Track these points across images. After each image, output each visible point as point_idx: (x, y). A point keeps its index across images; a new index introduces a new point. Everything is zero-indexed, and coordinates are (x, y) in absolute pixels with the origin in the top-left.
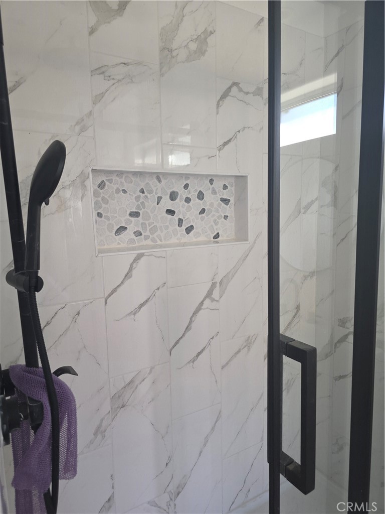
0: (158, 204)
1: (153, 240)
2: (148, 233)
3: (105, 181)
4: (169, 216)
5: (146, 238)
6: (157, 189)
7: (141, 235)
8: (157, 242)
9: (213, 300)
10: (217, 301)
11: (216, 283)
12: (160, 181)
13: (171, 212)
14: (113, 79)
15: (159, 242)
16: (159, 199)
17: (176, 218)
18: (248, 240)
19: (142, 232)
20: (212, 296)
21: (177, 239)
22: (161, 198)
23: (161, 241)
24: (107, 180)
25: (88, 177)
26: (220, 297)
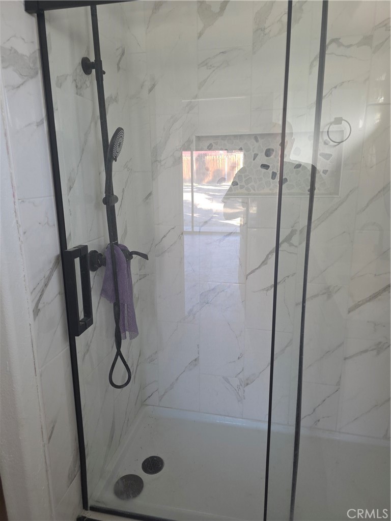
0: (254, 160)
1: (248, 189)
2: (243, 183)
3: (213, 144)
4: (264, 170)
5: (242, 187)
6: (254, 148)
7: (237, 184)
8: (250, 191)
9: (291, 245)
10: (296, 247)
11: (296, 230)
12: (257, 141)
13: (265, 166)
14: (214, 67)
15: (252, 191)
16: (256, 156)
17: (270, 171)
18: (338, 194)
19: (238, 182)
20: (291, 241)
21: (270, 189)
22: (257, 154)
23: (254, 190)
24: (214, 143)
25: (192, 142)
26: (300, 244)
